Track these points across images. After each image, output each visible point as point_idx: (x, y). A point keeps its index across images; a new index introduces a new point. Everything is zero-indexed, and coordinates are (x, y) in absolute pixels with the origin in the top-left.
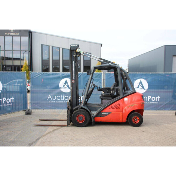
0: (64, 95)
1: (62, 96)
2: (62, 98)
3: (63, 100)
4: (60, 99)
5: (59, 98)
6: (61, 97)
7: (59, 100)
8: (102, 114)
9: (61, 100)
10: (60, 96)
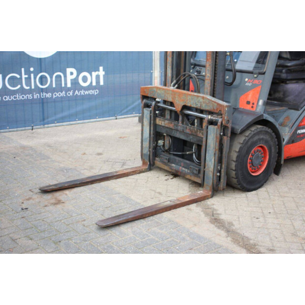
0: (32, 69)
1: (28, 72)
2: (28, 80)
3: (30, 91)
4: (19, 86)
5: (13, 81)
6: (24, 76)
7: (14, 92)
8: (299, 134)
9: (22, 91)
10: (20, 74)
